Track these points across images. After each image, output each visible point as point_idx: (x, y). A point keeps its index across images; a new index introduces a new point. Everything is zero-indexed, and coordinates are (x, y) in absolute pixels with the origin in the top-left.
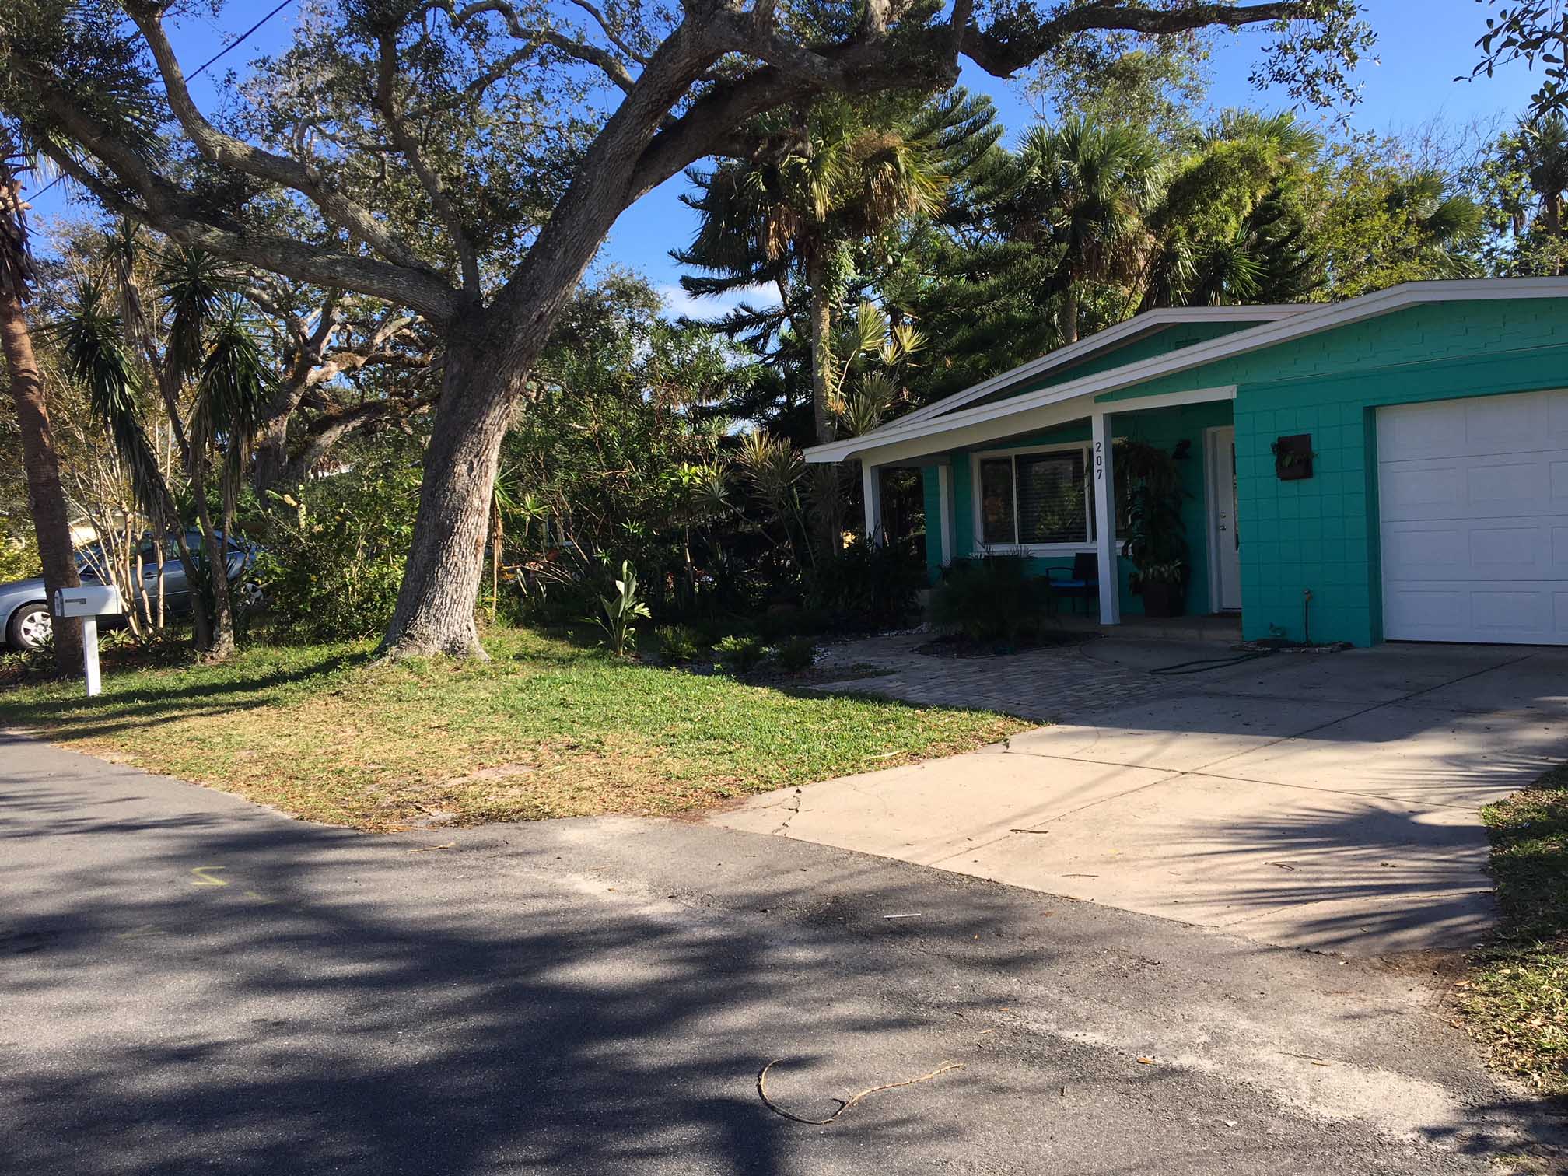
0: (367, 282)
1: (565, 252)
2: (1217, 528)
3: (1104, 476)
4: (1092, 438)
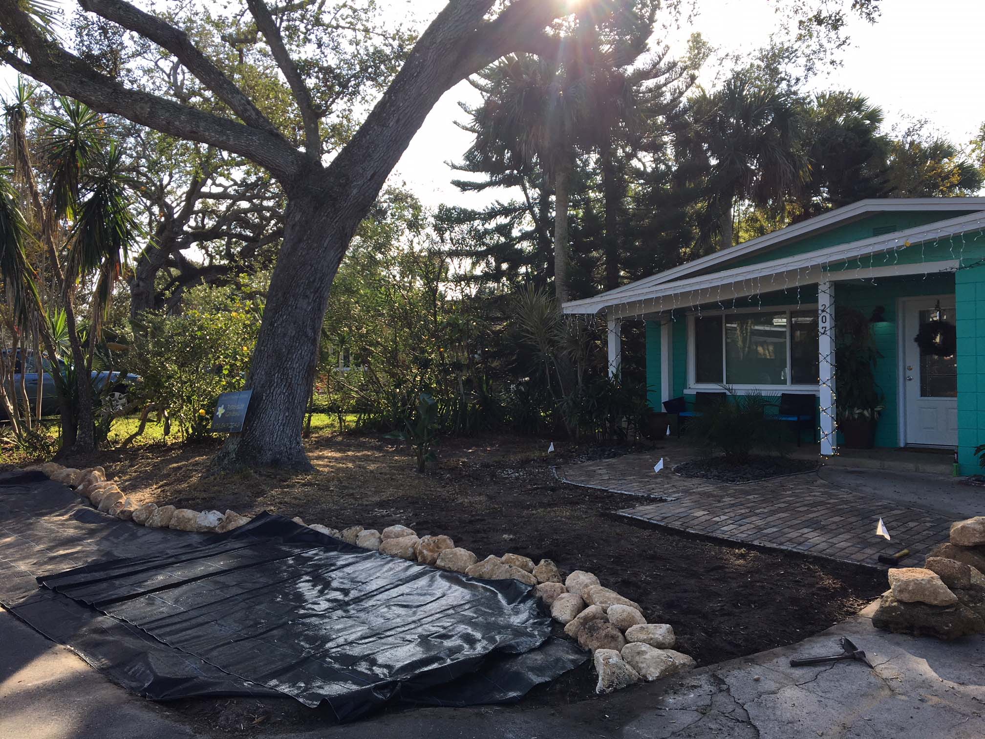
0: (225, 138)
1: (398, 121)
2: (905, 379)
3: (828, 333)
4: (816, 301)
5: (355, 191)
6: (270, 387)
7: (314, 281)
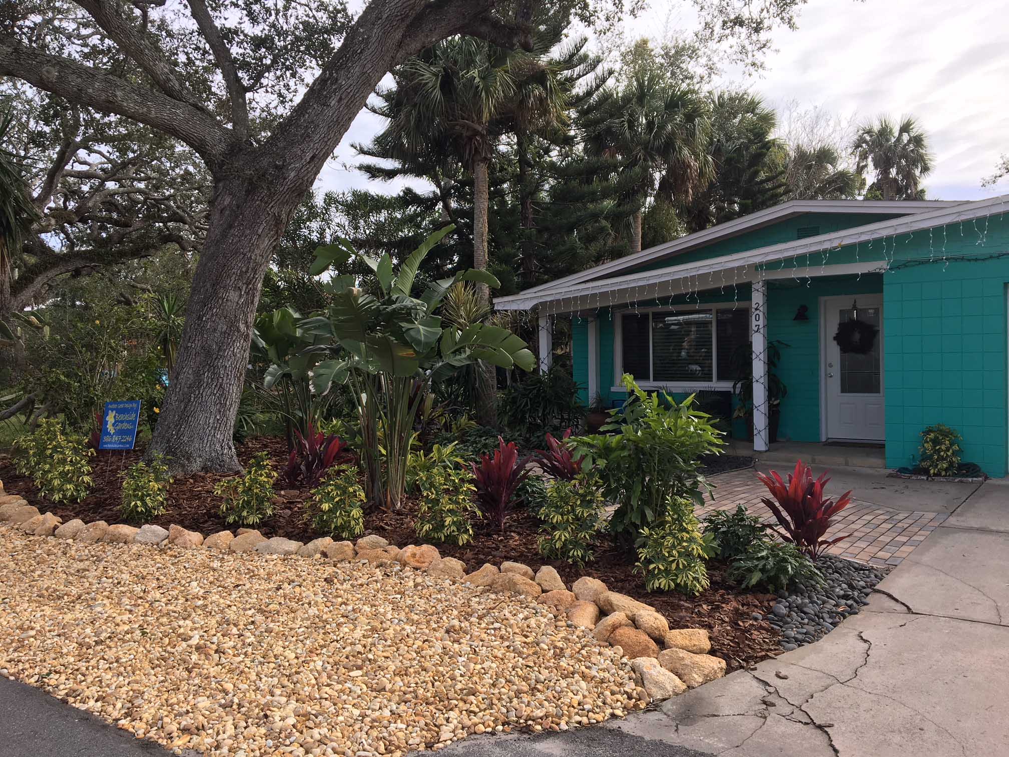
2: (826, 376)
3: (762, 331)
4: (750, 299)
5: (293, 174)
6: (199, 388)
7: (247, 272)
